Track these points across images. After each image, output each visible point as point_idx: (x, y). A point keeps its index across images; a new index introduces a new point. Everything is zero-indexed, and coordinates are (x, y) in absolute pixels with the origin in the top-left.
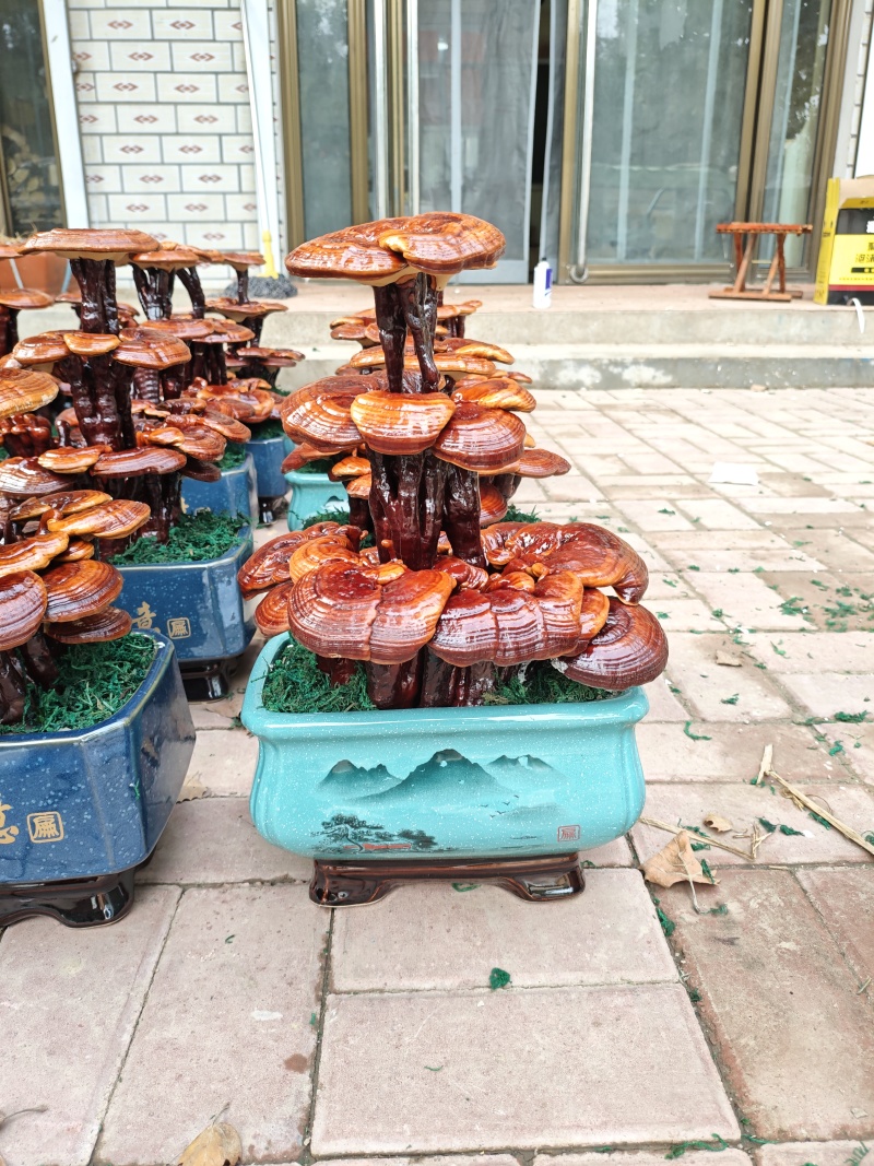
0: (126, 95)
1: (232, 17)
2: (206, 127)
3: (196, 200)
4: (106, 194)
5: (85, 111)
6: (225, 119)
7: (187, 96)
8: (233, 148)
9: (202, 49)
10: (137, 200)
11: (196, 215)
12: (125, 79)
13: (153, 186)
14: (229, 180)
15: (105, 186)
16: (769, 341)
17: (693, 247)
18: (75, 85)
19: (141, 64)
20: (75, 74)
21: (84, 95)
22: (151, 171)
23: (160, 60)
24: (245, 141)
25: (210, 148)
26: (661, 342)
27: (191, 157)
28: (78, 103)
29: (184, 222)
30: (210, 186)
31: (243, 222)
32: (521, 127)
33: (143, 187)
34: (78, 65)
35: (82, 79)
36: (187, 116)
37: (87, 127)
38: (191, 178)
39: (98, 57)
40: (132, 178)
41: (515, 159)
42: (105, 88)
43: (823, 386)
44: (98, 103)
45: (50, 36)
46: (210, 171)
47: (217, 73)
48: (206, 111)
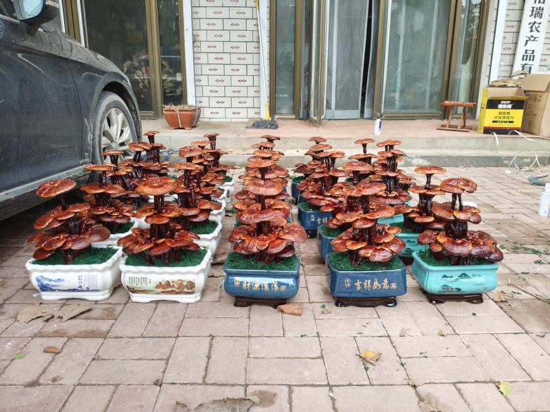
0: (212, 50)
1: (255, 22)
2: (241, 62)
3: (236, 89)
4: (202, 86)
5: (196, 55)
6: (249, 59)
7: (235, 50)
8: (251, 70)
9: (242, 33)
10: (214, 89)
11: (236, 94)
12: (212, 44)
13: (220, 84)
14: (249, 81)
15: (201, 83)
16: (463, 148)
17: (425, 105)
18: (193, 46)
19: (218, 39)
20: (193, 42)
21: (197, 50)
22: (220, 78)
23: (226, 36)
24: (256, 67)
25: (243, 70)
26: (422, 148)
27: (235, 73)
28: (194, 53)
29: (231, 97)
30: (242, 84)
31: (254, 97)
32: (359, 60)
33: (216, 84)
34: (195, 39)
35: (196, 44)
36: (235, 58)
37: (196, 61)
38: (235, 81)
39: (202, 36)
40: (212, 80)
41: (357, 71)
42: (204, 47)
43: (485, 166)
44: (201, 52)
45: (185, 29)
46: (242, 78)
47: (247, 42)
48: (242, 56)
